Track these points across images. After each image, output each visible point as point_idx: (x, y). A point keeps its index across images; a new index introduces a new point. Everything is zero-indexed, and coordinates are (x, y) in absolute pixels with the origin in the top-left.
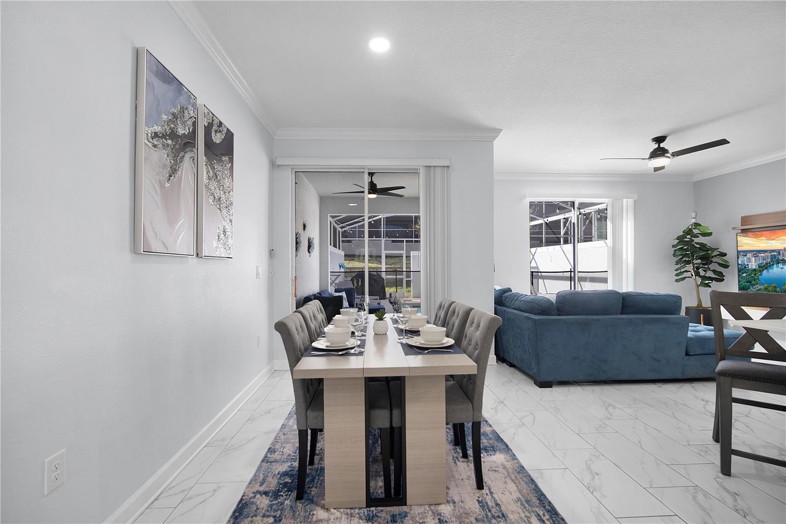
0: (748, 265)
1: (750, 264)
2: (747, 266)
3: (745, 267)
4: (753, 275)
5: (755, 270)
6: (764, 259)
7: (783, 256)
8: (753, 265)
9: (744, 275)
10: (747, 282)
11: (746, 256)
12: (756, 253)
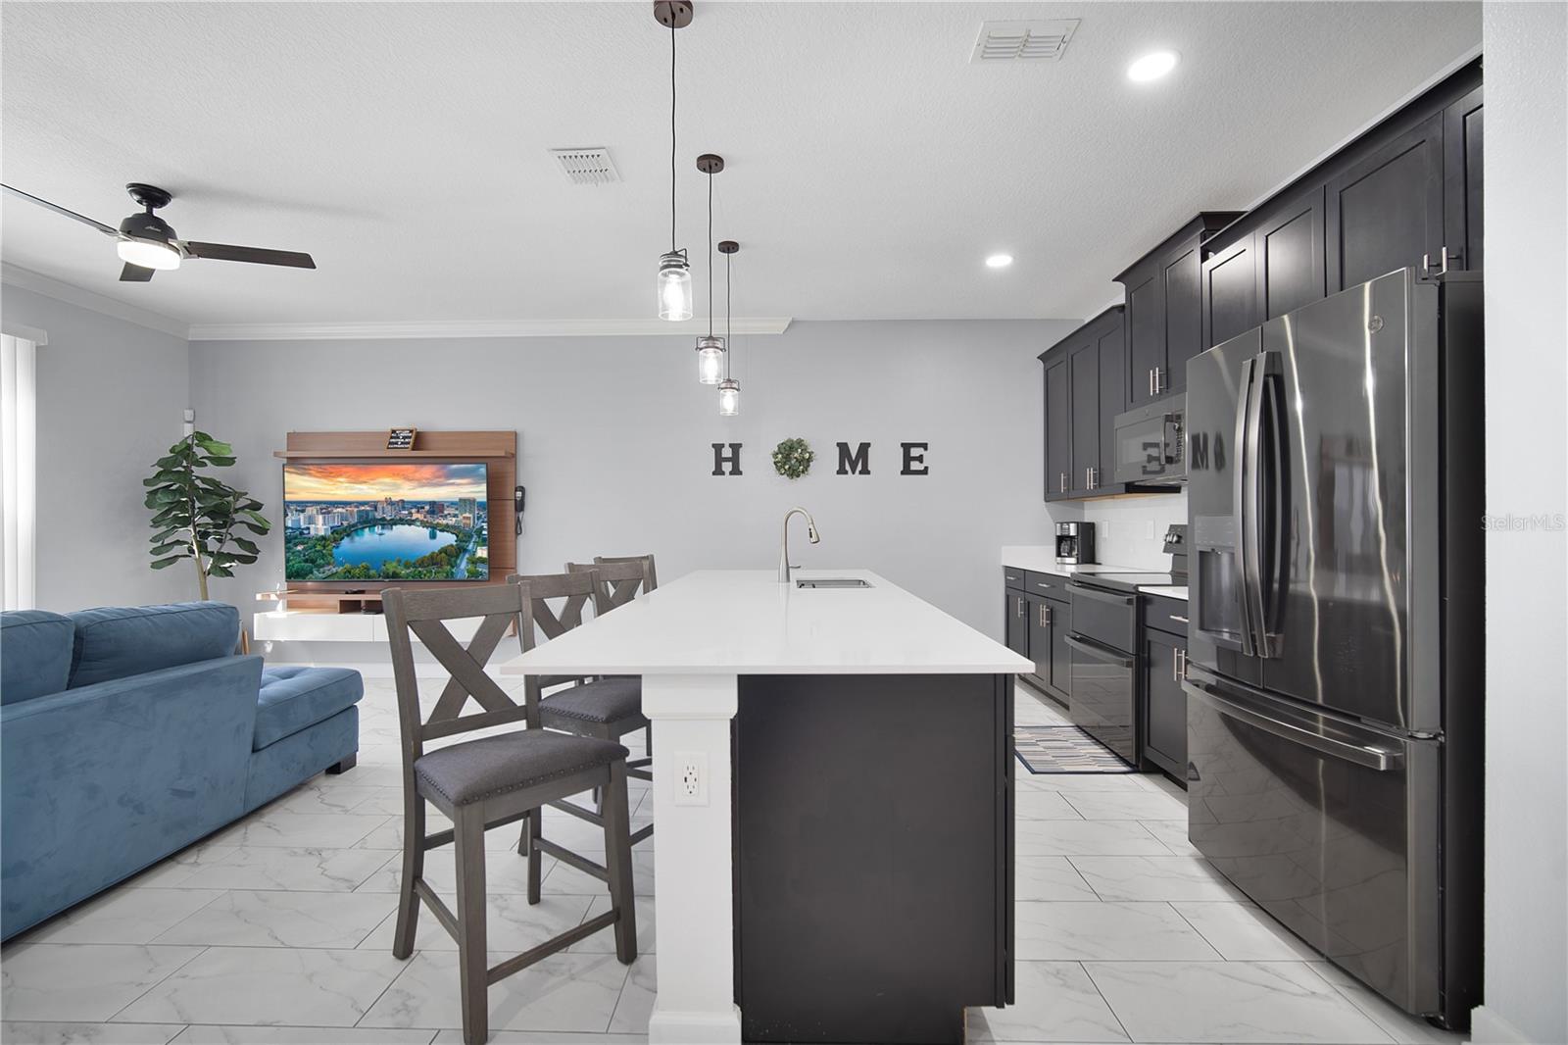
0: (308, 528)
1: (312, 527)
2: (305, 532)
3: (301, 533)
4: (318, 548)
5: (323, 538)
6: (343, 517)
7: (384, 513)
8: (320, 527)
9: (299, 548)
10: (306, 561)
11: (303, 511)
12: (327, 507)
